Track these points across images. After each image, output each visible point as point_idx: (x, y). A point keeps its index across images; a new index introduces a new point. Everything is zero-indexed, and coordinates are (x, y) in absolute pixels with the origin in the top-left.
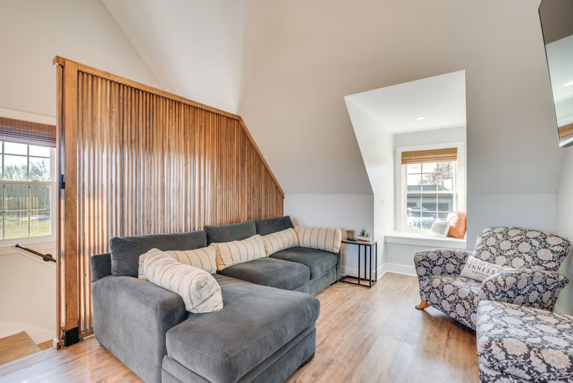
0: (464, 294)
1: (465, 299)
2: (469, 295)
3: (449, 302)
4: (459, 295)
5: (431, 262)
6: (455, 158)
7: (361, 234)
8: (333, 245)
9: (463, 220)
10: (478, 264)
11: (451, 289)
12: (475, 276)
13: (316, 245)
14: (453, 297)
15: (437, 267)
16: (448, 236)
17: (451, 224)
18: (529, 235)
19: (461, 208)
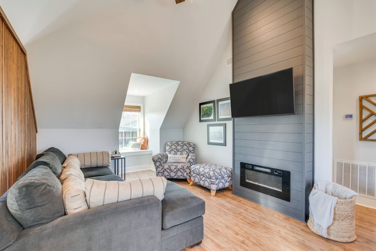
0: (180, 167)
1: (181, 169)
2: (182, 166)
3: (174, 172)
4: (178, 168)
5: (160, 159)
6: (140, 111)
7: (114, 153)
8: (108, 162)
9: (146, 141)
10: (174, 156)
11: (174, 167)
12: (174, 161)
13: (96, 164)
14: (176, 170)
15: (162, 161)
16: (141, 149)
17: (142, 143)
18: (173, 143)
19: (142, 136)
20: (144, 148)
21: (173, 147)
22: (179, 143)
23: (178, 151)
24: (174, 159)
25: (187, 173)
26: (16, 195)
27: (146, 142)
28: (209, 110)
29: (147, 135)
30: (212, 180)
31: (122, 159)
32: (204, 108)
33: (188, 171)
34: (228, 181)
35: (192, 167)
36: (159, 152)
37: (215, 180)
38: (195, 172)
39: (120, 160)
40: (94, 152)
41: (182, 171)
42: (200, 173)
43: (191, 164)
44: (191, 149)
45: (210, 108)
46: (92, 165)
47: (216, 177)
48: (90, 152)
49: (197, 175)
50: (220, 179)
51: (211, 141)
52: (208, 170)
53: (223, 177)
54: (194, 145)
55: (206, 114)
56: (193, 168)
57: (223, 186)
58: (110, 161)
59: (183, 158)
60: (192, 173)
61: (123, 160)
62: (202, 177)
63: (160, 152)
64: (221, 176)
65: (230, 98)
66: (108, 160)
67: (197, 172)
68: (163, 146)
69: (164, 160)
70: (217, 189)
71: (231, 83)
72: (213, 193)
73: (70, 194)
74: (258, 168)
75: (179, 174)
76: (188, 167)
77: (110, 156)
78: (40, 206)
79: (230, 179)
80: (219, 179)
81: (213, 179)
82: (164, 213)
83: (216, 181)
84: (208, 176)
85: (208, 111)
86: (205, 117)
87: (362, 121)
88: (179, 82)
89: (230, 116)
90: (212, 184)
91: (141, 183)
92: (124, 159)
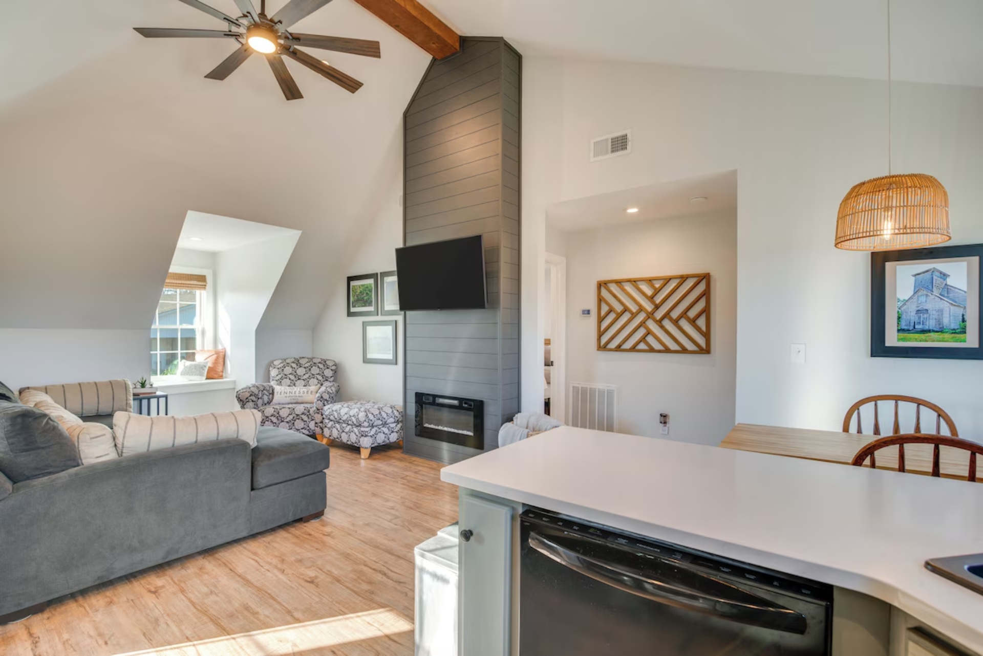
0: (300, 411)
1: (303, 414)
2: (305, 409)
3: (287, 422)
4: (296, 413)
5: (256, 396)
6: (204, 287)
7: (139, 385)
8: (127, 403)
9: (221, 358)
10: (288, 389)
11: (288, 411)
12: (288, 400)
13: (96, 408)
14: (291, 417)
15: (260, 400)
16: (207, 378)
17: (210, 364)
18: (288, 361)
19: (209, 345)
20: (216, 376)
21: (288, 370)
22: (301, 361)
23: (299, 379)
24: (288, 395)
25: (316, 423)
26: (6, 430)
27: (221, 361)
28: (367, 293)
29: (222, 345)
30: (362, 429)
31: (158, 397)
32: (356, 288)
33: (318, 418)
34: (395, 430)
35: (326, 408)
36: (253, 382)
37: (369, 429)
38: (332, 418)
39: (154, 402)
40: (89, 383)
41: (305, 418)
42: (340, 419)
43: (324, 403)
44: (328, 373)
45: (367, 287)
46: (84, 411)
47: (371, 423)
48: (80, 381)
49: (335, 424)
50: (380, 427)
51: (370, 356)
52: (357, 410)
53: (385, 422)
54: (336, 365)
55: (361, 300)
56: (329, 411)
57: (386, 439)
58: (132, 402)
59: (310, 392)
60: (327, 421)
61: (162, 401)
62: (344, 425)
63: (256, 382)
64: (382, 421)
65: (396, 273)
66: (127, 400)
67: (336, 417)
68: (264, 367)
69: (266, 398)
70: (373, 446)
71: (400, 245)
72: (365, 453)
73: (88, 434)
74: (441, 401)
75: (299, 426)
76: (318, 409)
77: (132, 392)
78: (43, 448)
79: (399, 426)
80: (376, 426)
81: (364, 427)
82: (256, 463)
83: (371, 430)
84: (355, 422)
85: (365, 295)
86: (358, 307)
87: (600, 320)
88: (298, 233)
89: (397, 307)
90: (362, 436)
91: (214, 418)
92: (164, 399)
